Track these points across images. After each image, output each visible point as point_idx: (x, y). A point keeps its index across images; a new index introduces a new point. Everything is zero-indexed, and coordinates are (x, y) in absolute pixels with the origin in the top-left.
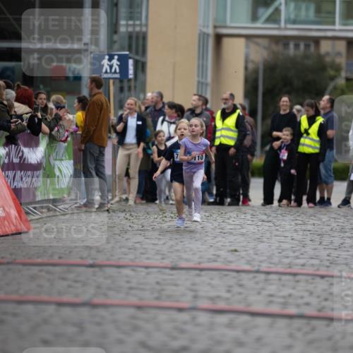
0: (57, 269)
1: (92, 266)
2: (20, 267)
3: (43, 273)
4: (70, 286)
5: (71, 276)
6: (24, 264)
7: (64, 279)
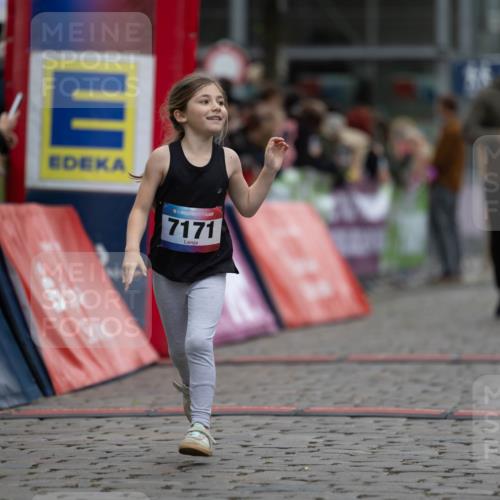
0: (407, 368)
1: (456, 362)
2: (356, 366)
3: (387, 374)
4: (425, 392)
5: (427, 377)
6: (362, 362)
7: (416, 381)
